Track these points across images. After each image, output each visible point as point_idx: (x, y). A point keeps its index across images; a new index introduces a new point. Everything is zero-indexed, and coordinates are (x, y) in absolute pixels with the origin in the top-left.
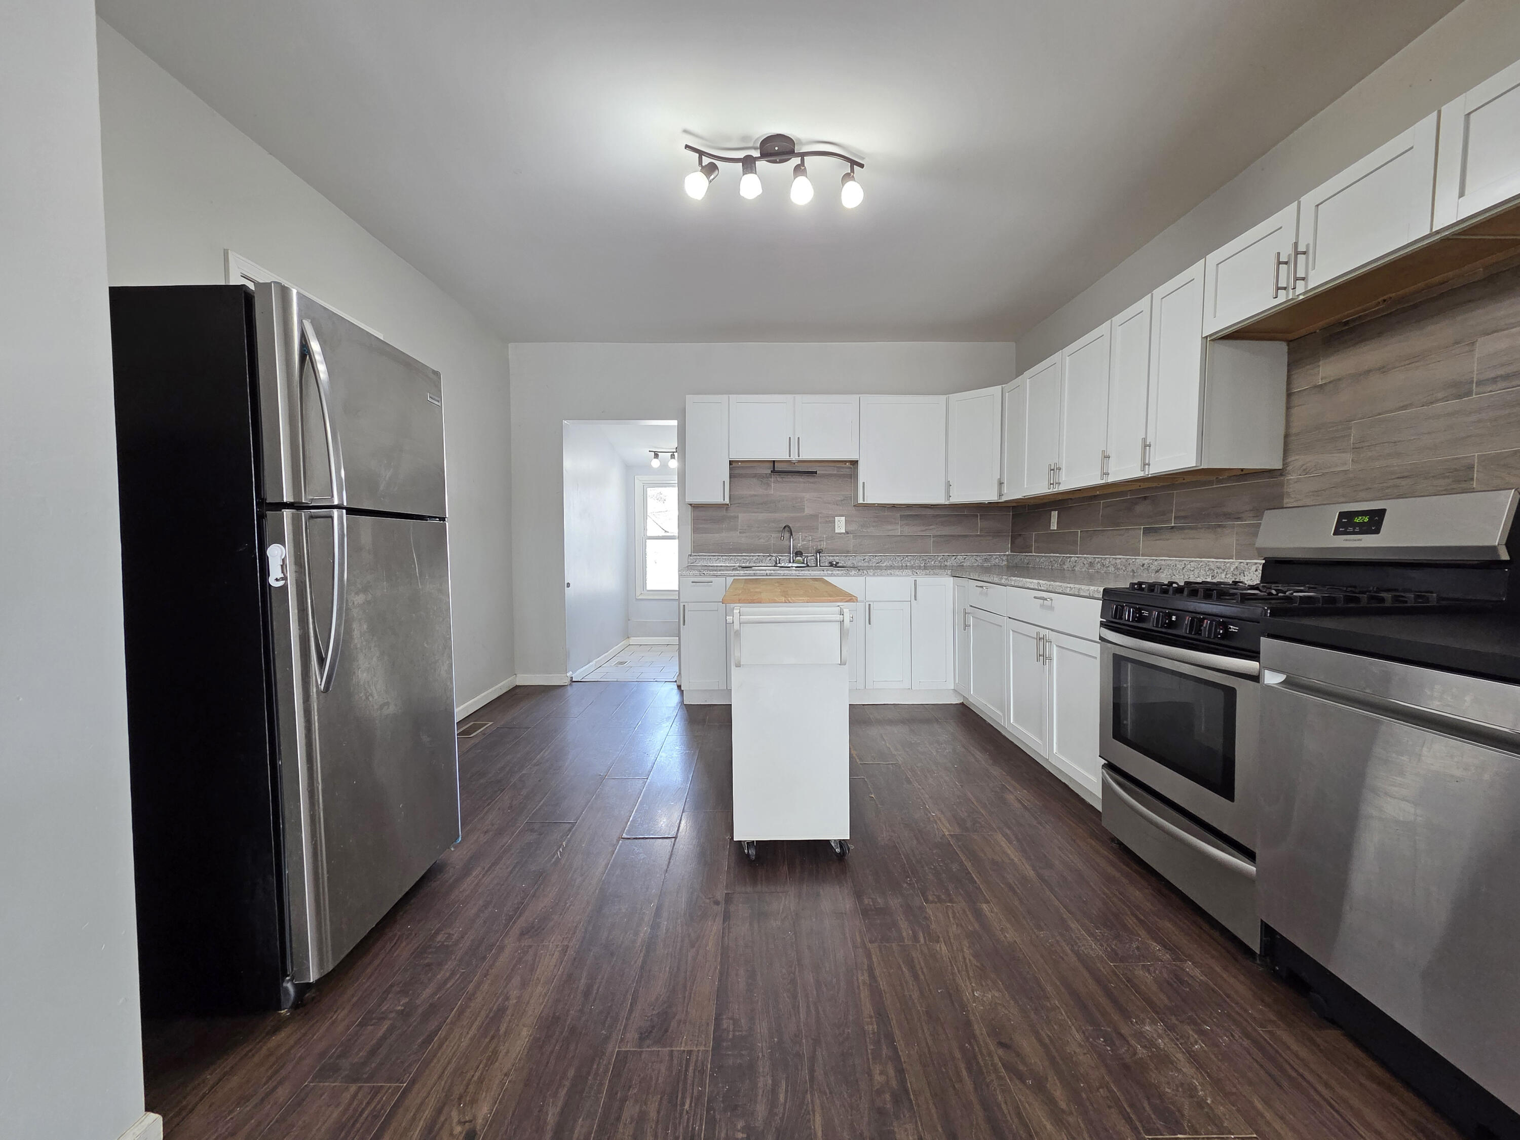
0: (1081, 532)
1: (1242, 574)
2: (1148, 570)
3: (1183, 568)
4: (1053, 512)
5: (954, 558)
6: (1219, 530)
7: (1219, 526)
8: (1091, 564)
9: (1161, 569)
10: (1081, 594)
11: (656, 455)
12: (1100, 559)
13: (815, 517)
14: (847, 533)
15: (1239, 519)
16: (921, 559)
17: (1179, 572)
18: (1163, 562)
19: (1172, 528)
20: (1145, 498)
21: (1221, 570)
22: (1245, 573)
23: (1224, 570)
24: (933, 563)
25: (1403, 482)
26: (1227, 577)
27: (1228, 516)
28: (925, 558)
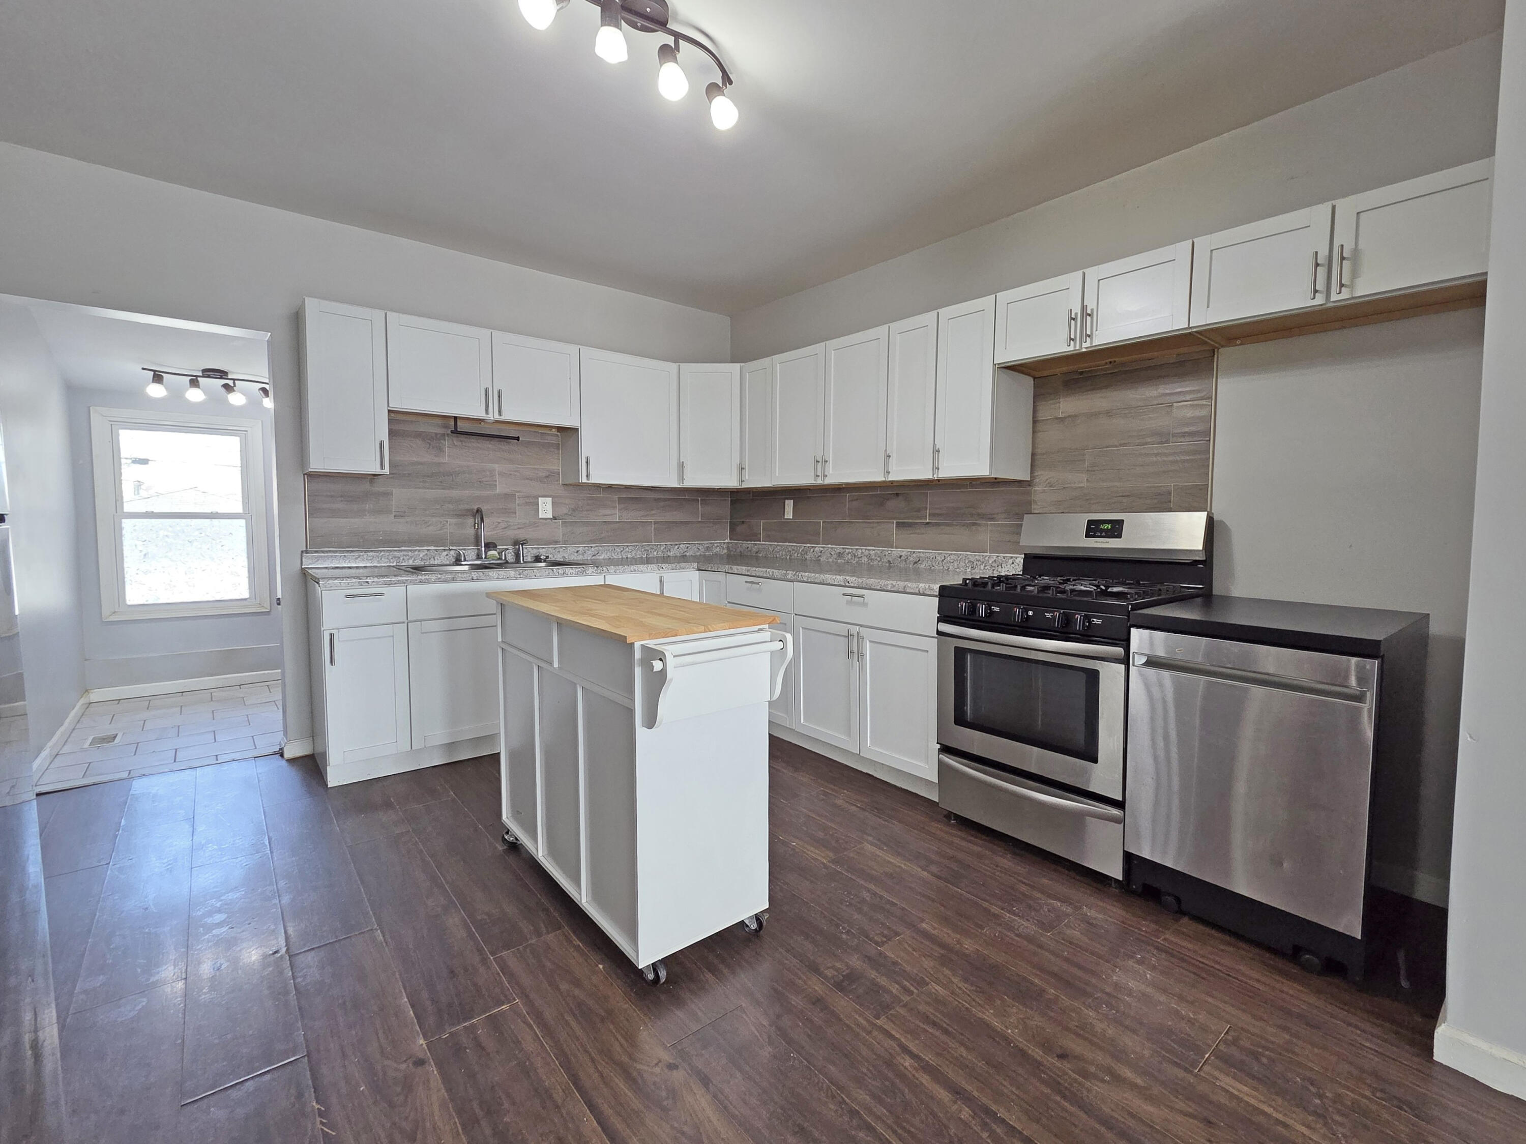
0: (823, 522)
1: (1000, 567)
2: (906, 561)
3: (943, 560)
4: (787, 502)
5: (677, 547)
6: (974, 528)
7: (974, 524)
8: (840, 555)
9: (919, 560)
10: (908, 591)
11: (158, 378)
12: (850, 550)
13: (509, 497)
14: (555, 518)
15: (992, 519)
16: (643, 550)
17: (938, 563)
18: (922, 555)
19: (928, 523)
20: (897, 495)
21: (980, 563)
22: (1003, 565)
23: (983, 562)
24: (655, 553)
25: (1125, 500)
26: (986, 568)
27: (983, 516)
28: (647, 548)
